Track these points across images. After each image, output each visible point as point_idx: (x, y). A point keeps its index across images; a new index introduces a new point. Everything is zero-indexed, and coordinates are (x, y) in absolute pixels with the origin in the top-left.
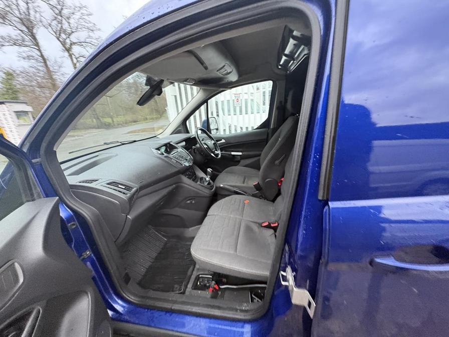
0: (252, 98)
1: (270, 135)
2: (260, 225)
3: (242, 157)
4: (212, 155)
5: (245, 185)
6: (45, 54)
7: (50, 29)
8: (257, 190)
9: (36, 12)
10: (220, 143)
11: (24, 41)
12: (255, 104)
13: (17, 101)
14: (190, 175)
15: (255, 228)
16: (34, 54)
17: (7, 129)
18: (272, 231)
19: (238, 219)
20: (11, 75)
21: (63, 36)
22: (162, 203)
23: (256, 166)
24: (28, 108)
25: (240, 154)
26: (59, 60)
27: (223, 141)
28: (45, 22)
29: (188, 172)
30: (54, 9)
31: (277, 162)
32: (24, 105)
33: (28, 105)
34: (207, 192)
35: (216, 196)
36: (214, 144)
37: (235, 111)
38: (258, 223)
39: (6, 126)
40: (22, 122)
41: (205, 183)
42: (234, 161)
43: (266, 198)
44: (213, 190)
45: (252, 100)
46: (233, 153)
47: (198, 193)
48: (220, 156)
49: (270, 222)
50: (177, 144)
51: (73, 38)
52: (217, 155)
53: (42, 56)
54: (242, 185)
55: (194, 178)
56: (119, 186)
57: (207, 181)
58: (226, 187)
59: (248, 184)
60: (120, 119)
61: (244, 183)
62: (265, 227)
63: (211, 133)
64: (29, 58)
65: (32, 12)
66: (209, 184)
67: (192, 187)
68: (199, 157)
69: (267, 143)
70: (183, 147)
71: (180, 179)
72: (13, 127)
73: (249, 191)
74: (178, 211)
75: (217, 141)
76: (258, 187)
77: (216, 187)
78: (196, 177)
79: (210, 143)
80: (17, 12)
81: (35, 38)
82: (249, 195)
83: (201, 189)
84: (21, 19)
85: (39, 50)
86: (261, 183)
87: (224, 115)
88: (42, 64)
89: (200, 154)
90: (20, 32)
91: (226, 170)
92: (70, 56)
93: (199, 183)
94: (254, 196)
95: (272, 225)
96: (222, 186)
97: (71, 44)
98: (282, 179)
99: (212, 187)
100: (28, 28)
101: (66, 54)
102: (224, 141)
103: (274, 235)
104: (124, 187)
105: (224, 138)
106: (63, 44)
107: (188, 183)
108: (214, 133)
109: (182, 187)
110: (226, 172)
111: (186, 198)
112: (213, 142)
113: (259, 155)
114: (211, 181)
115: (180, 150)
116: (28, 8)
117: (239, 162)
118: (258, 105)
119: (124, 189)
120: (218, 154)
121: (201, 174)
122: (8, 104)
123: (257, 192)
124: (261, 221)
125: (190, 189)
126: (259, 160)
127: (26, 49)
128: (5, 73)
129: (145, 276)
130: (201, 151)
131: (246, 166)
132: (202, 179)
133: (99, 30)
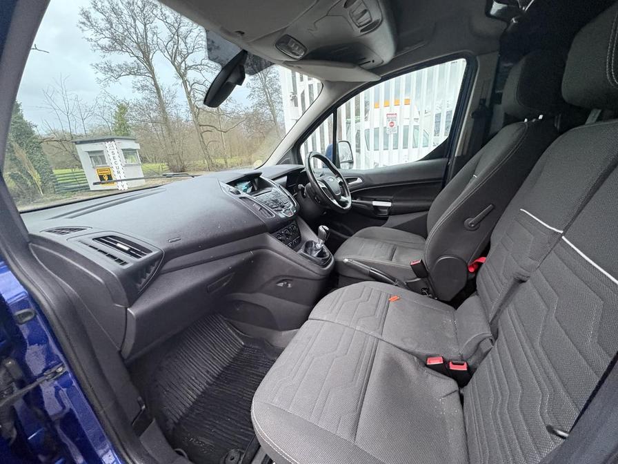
0: (416, 124)
1: (451, 172)
2: (423, 361)
3: (393, 212)
4: (335, 202)
5: (394, 263)
6: (160, 82)
7: (166, 53)
8: (418, 277)
9: (154, 34)
10: (352, 185)
11: (139, 68)
12: (421, 132)
13: (128, 137)
14: (287, 235)
15: (409, 366)
16: (148, 84)
17: (115, 169)
18: (451, 384)
19: (370, 339)
20: (125, 108)
21: (179, 59)
22: (225, 284)
23: (420, 229)
24: (136, 146)
25: (389, 204)
26: (173, 88)
27: (359, 181)
28: (162, 46)
29: (287, 230)
30: (172, 28)
31: (470, 221)
32: (133, 142)
33: (136, 143)
34: (315, 271)
35: (334, 279)
36: (340, 183)
37: (386, 143)
38: (418, 357)
39: (114, 165)
40: (129, 161)
41: (314, 252)
42: (376, 217)
43: (435, 295)
44: (328, 267)
45: (416, 128)
46: (375, 203)
47: (298, 271)
48: (349, 206)
49: (448, 358)
50: (274, 179)
51: (189, 62)
52: (344, 204)
53: (156, 85)
54: (388, 263)
55: (295, 241)
56: (118, 245)
57: (317, 250)
58: (355, 263)
59: (398, 260)
60: (235, 160)
61: (391, 259)
62: (434, 368)
63: (339, 167)
64: (143, 88)
65: (150, 35)
66: (321, 254)
67: (287, 258)
68: (310, 206)
69: (443, 187)
70: (282, 184)
71: (265, 240)
72: (121, 167)
73: (399, 276)
74: (263, 299)
75: (348, 180)
76: (420, 270)
77: (336, 263)
78: (300, 240)
79: (334, 183)
80: (134, 36)
81: (150, 65)
82: (401, 285)
83: (304, 264)
84: (138, 44)
85: (154, 78)
86: (427, 263)
87: (368, 150)
88: (154, 95)
89: (313, 198)
90: (136, 58)
91: (360, 231)
92: (185, 82)
93: (301, 251)
94: (410, 287)
95: (452, 367)
96: (346, 260)
97: (186, 68)
98: (482, 260)
99: (327, 261)
100: (143, 53)
101: (180, 81)
102: (361, 181)
103: (456, 396)
104: (127, 249)
105: (360, 176)
106: (178, 69)
107: (281, 251)
108: (344, 168)
109: (268, 256)
110: (361, 236)
111: (275, 278)
112: (339, 180)
113: (427, 209)
114: (326, 250)
115: (276, 191)
116: (145, 30)
117: (386, 219)
118: (426, 135)
119: (128, 252)
120: (347, 202)
121: (309, 235)
122: (117, 141)
123: (418, 279)
124: (423, 351)
125: (284, 262)
126: (425, 217)
127: (140, 78)
128: (118, 106)
129: (191, 409)
130: (315, 194)
131: (398, 227)
132: (309, 244)
133: (218, 48)
